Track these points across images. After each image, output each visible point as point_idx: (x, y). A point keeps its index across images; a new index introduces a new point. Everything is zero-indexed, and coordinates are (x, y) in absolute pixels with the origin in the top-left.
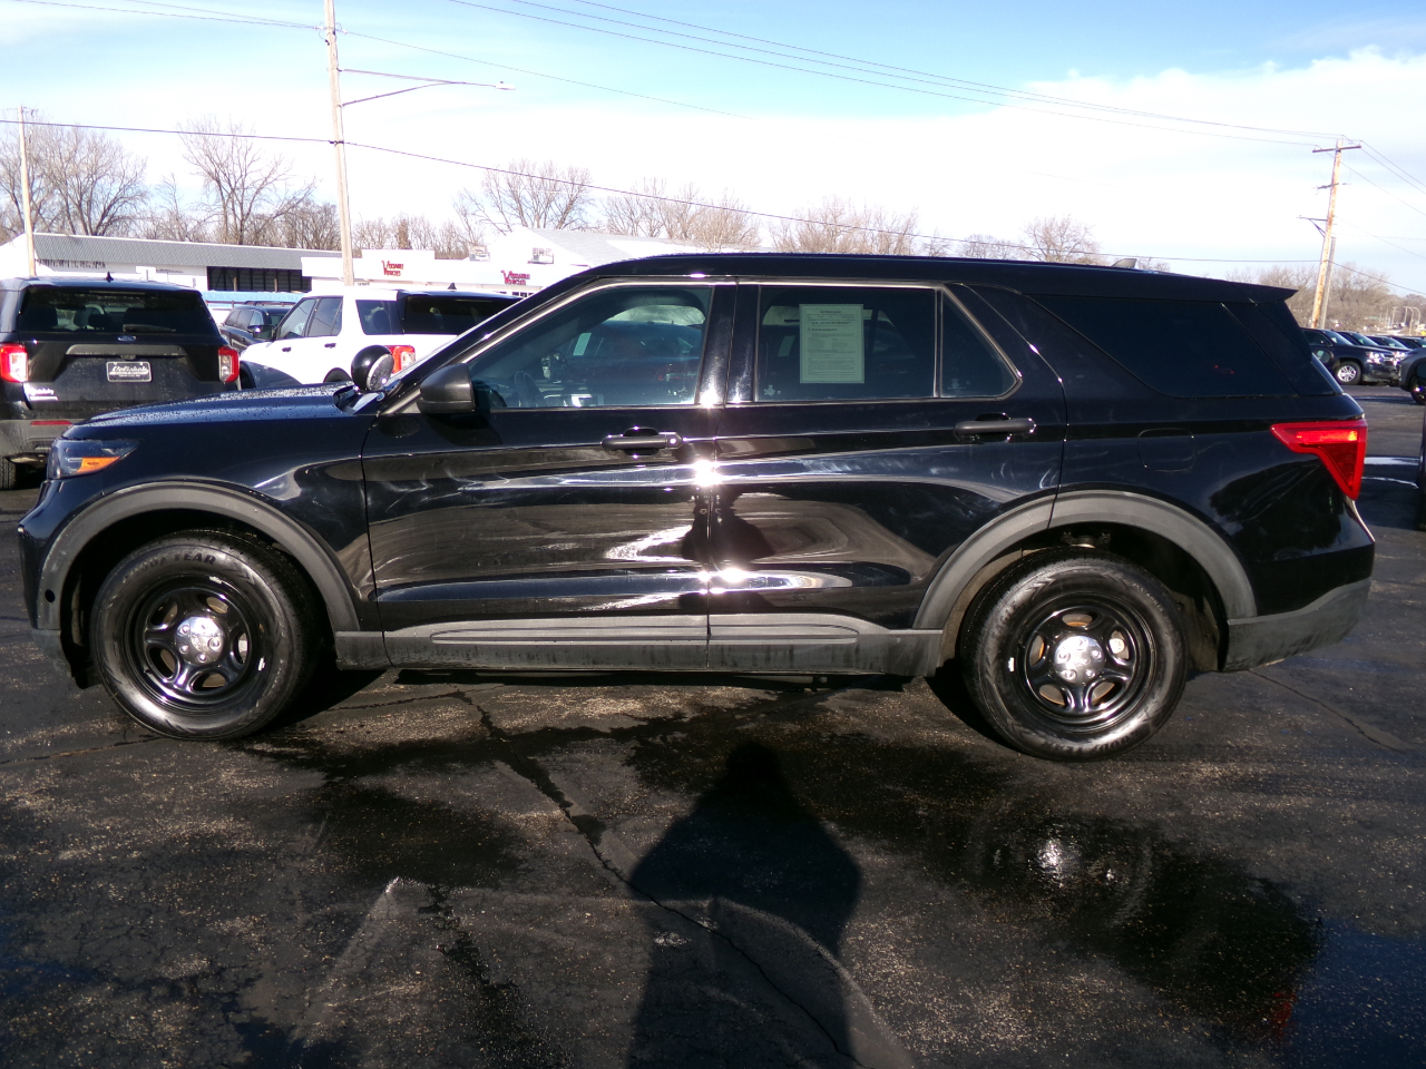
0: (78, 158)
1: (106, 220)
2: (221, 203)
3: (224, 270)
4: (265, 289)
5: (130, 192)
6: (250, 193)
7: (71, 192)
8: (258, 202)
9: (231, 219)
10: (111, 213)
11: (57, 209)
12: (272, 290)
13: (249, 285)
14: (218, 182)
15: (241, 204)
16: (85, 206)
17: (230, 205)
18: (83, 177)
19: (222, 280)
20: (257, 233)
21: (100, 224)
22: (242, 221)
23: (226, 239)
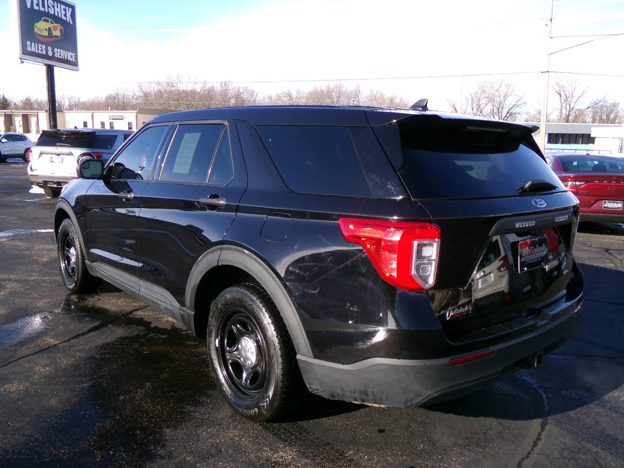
0: (500, 90)
1: (508, 115)
2: (560, 105)
3: (557, 135)
4: (576, 143)
5: (520, 102)
6: (574, 99)
7: (496, 104)
8: (578, 103)
9: (564, 112)
10: (510, 112)
11: (489, 111)
12: (578, 143)
13: (568, 141)
14: (560, 95)
15: (570, 105)
16: (500, 109)
17: (564, 105)
18: (502, 97)
19: (555, 139)
20: (576, 117)
21: (506, 116)
22: (570, 112)
23: (559, 120)
